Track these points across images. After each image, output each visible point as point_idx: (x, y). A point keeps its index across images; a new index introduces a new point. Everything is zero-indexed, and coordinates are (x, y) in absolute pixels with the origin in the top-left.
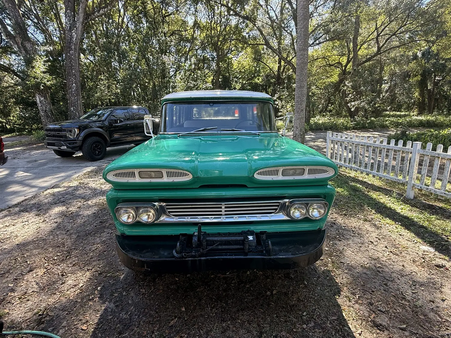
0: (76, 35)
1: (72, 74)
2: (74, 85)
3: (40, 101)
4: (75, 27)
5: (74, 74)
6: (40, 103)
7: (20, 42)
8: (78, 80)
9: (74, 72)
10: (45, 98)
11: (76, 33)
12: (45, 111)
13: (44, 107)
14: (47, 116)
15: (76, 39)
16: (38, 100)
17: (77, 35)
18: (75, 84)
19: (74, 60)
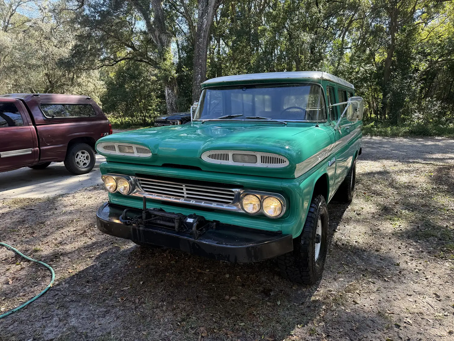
0: (206, 22)
1: (199, 64)
2: (199, 76)
3: (168, 94)
4: (207, 13)
5: (201, 64)
6: (168, 96)
7: (158, 35)
8: (204, 71)
9: (201, 62)
10: (173, 90)
11: (206, 20)
12: (171, 104)
13: (171, 100)
14: (172, 110)
15: (206, 26)
16: (166, 93)
17: (208, 21)
18: (201, 75)
19: (202, 49)
